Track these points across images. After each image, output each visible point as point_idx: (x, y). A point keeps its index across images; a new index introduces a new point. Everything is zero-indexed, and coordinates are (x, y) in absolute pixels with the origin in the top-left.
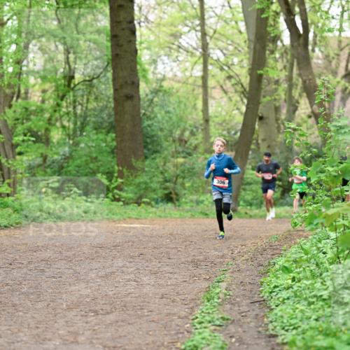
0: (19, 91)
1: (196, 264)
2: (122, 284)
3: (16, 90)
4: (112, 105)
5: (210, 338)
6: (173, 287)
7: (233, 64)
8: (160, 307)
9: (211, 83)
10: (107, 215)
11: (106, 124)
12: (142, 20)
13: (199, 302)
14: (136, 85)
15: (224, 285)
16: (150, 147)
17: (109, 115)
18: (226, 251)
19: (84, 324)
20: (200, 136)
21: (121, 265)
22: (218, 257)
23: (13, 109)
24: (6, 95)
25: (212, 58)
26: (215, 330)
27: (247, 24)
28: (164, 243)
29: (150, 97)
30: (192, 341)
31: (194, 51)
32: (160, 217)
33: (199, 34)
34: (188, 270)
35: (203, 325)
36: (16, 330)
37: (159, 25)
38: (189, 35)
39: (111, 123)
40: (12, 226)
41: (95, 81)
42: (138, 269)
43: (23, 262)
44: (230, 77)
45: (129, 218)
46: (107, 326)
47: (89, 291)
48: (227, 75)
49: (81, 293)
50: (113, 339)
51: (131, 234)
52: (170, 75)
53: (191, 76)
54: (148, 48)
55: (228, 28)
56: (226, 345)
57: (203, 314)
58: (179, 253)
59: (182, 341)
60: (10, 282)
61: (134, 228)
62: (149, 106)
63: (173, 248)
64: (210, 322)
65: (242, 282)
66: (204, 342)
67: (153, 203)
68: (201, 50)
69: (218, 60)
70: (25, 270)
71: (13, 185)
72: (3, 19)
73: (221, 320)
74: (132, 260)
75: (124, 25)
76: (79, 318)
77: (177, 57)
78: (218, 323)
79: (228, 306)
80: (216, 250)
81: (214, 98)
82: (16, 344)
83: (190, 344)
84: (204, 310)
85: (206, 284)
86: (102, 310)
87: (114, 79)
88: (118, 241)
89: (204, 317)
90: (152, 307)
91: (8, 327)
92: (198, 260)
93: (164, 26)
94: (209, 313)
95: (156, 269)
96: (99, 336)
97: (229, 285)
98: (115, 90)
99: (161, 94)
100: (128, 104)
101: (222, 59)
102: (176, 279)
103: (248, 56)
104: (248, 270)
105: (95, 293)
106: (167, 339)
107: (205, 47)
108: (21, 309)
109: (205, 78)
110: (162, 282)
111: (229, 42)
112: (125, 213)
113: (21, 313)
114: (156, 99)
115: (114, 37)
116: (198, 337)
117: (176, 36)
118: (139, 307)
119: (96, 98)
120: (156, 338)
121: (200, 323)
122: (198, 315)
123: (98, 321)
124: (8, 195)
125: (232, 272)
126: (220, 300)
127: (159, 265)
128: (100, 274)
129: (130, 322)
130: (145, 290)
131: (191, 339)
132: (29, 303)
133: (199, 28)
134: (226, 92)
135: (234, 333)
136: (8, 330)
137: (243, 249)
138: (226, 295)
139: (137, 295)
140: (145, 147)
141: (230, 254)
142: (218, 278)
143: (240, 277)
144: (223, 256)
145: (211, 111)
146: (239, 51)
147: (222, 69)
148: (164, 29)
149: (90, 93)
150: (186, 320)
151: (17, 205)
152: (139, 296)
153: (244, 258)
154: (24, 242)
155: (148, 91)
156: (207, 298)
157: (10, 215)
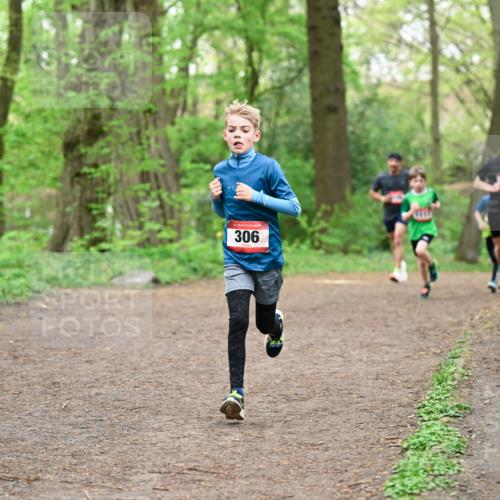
0: (185, 103)
1: (423, 333)
2: (322, 359)
3: (181, 100)
4: (309, 120)
5: (441, 433)
6: (392, 364)
7: (472, 64)
8: (375, 391)
9: (443, 89)
10: (303, 267)
11: (301, 146)
12: (350, 4)
13: (426, 384)
14: (340, 93)
15: (460, 362)
16: (360, 176)
17: (306, 134)
18: (463, 317)
19: (273, 414)
20: (428, 161)
21: (321, 334)
22: (452, 324)
23: (177, 127)
24: (168, 109)
25: (444, 56)
26: (449, 422)
27: (492, 10)
28: (379, 305)
29: (360, 109)
30: (418, 437)
31: (421, 47)
32: (374, 270)
33: (427, 24)
34: (413, 341)
35: (433, 415)
36: (182, 422)
37: (372, 12)
38: (413, 25)
39: (308, 144)
40: (176, 281)
41: (288, 89)
42: (344, 340)
43: (191, 330)
44: (469, 82)
45: (333, 271)
46: (303, 416)
47: (279, 369)
48: (465, 78)
49: (268, 371)
50: (311, 434)
51: (335, 293)
52: (388, 79)
53: (416, 80)
54: (357, 44)
55: (466, 15)
56: (464, 442)
57: (432, 401)
58: (400, 319)
59: (404, 437)
60: (174, 356)
61: (340, 285)
62: (359, 121)
63: (391, 312)
64: (442, 412)
65: (485, 358)
66: (434, 438)
67: (365, 251)
68: (428, 45)
69: (452, 59)
70: (193, 342)
71: (178, 228)
72: (162, 6)
73: (456, 409)
74: (336, 328)
75: (325, 12)
76: (265, 405)
77: (397, 54)
78: (452, 412)
79: (466, 391)
80: (449, 314)
81: (446, 110)
82: (182, 440)
83: (415, 440)
84: (433, 395)
85: (435, 361)
86: (296, 394)
87: (313, 85)
88: (317, 302)
89: (434, 404)
90: (364, 391)
91: (170, 417)
92: (425, 328)
93: (380, 12)
94: (440, 399)
95: (369, 340)
96: (292, 430)
97: (467, 361)
98: (314, 100)
99: (375, 105)
100: (331, 119)
101: (458, 56)
102: (396, 353)
103: (493, 53)
104: (492, 342)
105: (288, 372)
106: (384, 435)
107: (434, 40)
108: (188, 393)
109: (434, 83)
110: (377, 358)
111: (469, 34)
112: (327, 265)
113: (188, 399)
114: (369, 113)
115: (312, 29)
116: (425, 432)
117: (396, 26)
118: (346, 392)
119: (288, 112)
120: (368, 433)
121: (429, 413)
122: (426, 403)
123: (291, 410)
124: (171, 241)
125: (472, 345)
126: (455, 382)
127: (373, 335)
128: (293, 347)
129: (334, 411)
130: (354, 369)
131: (417, 434)
132: (199, 386)
133: (426, 16)
134: (462, 102)
135: (475, 426)
136: (170, 421)
137: (486, 314)
138: (463, 375)
139: (343, 375)
140: (354, 176)
141: (468, 320)
142: (453, 352)
143: (483, 351)
144: (459, 324)
145: (443, 127)
146: (482, 47)
147: (458, 71)
148: (380, 17)
149: (279, 104)
150: (410, 409)
151: (182, 255)
152: (347, 376)
153: (487, 326)
154: (192, 304)
155: (357, 101)
156: (438, 380)
157: (173, 268)
